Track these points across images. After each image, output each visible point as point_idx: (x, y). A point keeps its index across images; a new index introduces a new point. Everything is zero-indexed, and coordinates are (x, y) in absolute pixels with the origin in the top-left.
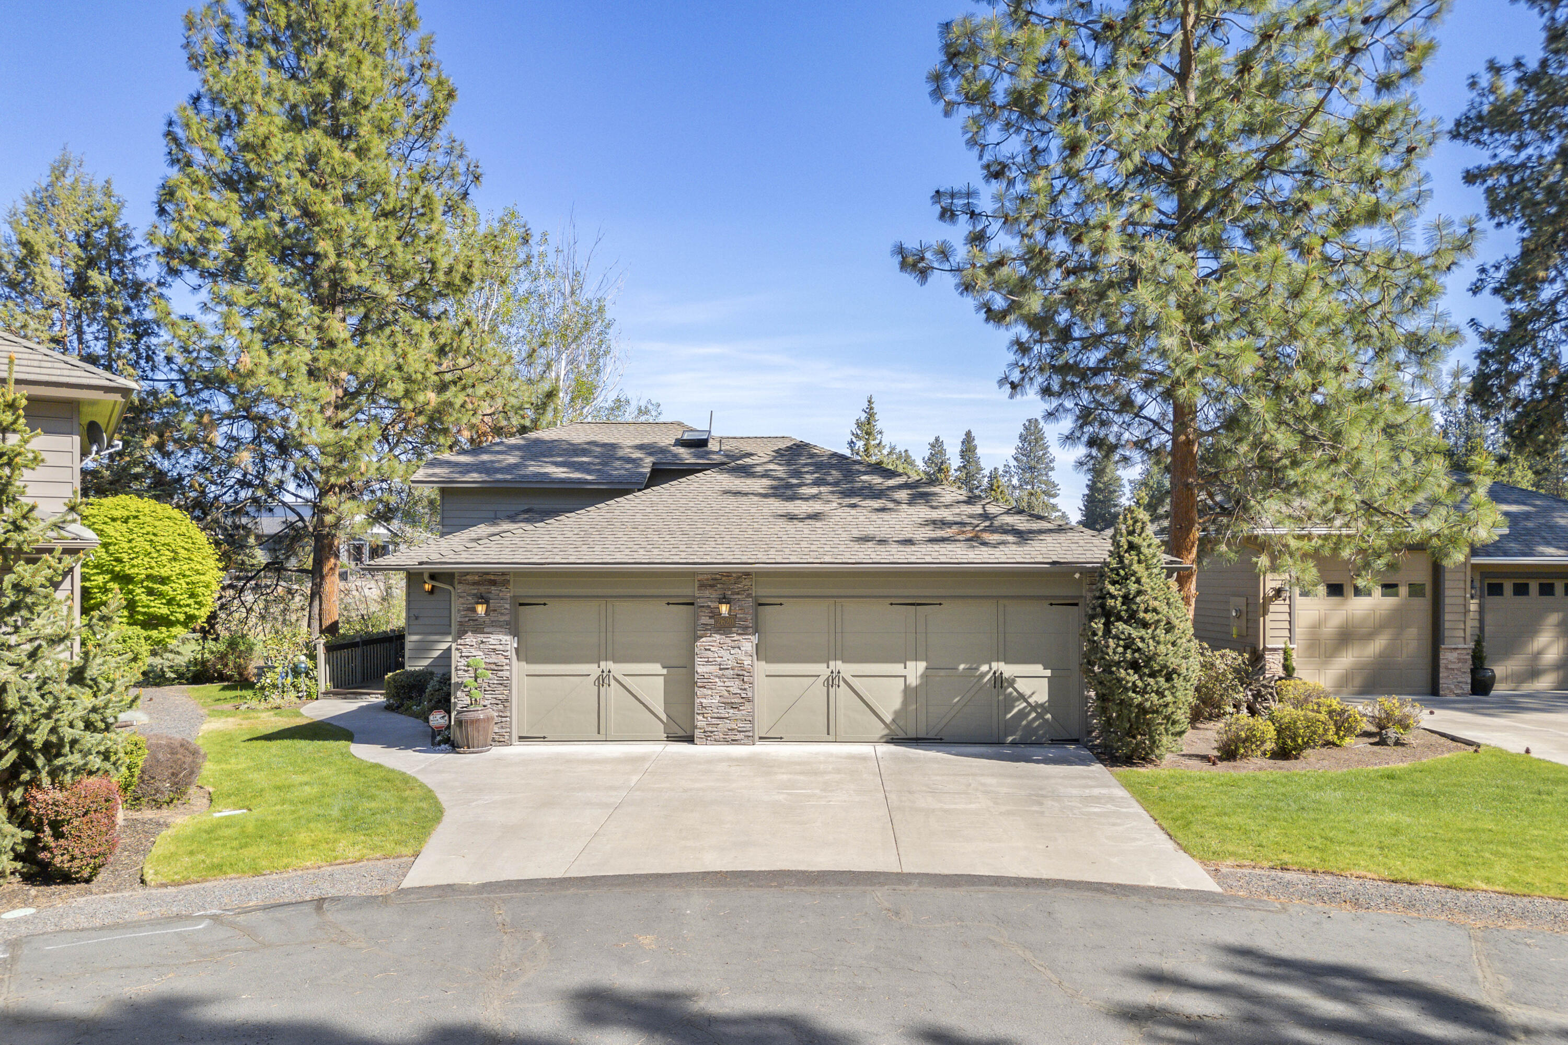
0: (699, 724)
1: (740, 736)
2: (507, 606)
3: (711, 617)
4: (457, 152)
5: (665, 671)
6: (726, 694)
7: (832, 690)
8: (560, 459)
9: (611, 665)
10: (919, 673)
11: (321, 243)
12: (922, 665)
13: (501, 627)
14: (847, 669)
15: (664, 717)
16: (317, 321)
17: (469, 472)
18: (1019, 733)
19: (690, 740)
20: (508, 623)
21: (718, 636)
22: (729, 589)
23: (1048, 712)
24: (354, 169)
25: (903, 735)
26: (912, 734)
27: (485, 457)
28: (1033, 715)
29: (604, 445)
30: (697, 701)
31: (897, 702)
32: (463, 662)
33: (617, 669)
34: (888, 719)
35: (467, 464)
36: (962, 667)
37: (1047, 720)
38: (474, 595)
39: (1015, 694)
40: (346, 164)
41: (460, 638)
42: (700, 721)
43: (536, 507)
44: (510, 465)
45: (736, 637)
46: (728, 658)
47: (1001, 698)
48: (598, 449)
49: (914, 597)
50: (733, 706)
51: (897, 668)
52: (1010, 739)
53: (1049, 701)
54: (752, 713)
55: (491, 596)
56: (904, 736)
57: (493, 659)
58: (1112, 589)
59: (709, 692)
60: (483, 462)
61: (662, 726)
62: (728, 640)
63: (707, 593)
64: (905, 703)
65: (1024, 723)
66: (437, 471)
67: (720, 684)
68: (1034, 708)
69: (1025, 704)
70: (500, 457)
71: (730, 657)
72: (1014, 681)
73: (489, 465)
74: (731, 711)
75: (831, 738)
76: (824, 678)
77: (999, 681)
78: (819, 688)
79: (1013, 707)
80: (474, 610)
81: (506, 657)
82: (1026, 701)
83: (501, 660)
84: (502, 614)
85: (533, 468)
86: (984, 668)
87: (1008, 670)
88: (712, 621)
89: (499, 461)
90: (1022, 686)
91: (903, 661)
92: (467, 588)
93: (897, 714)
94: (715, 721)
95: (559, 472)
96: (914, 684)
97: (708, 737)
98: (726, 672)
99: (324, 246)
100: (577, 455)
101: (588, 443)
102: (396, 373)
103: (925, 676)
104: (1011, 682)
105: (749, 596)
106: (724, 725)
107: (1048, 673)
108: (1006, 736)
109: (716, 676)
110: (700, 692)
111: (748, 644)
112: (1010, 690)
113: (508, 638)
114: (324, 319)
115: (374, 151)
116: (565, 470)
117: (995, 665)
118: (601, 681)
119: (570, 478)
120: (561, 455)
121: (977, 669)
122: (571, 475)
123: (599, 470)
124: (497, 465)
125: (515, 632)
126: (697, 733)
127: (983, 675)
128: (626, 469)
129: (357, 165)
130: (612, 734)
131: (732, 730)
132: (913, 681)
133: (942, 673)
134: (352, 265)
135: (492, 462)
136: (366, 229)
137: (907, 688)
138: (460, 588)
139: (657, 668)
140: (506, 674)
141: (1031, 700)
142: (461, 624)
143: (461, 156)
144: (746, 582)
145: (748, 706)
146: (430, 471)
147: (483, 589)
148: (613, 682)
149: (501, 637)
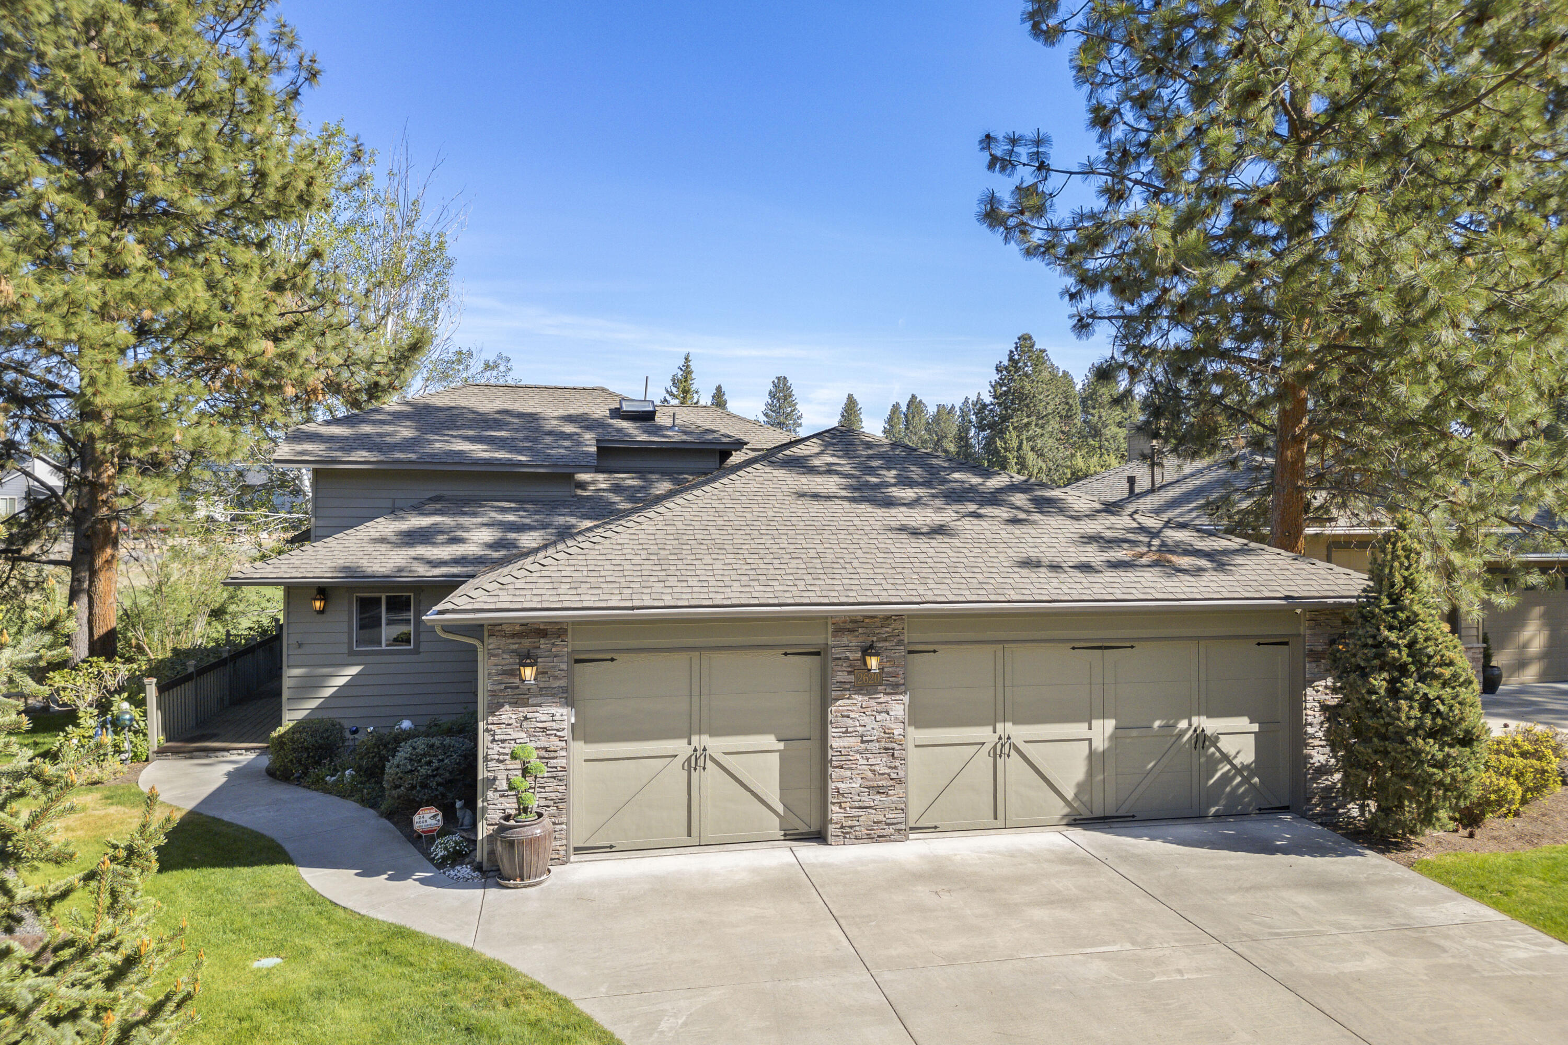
0: (834, 817)
1: (890, 830)
2: (564, 666)
3: (849, 673)
4: (286, 40)
5: (781, 746)
6: (870, 774)
7: (1000, 762)
8: (471, 433)
9: (706, 740)
10: (1108, 734)
11: (116, 139)
12: (1110, 724)
13: (553, 695)
14: (1018, 733)
15: (780, 809)
16: (105, 240)
17: (352, 449)
18: (1223, 802)
19: (819, 837)
20: (565, 690)
21: (859, 698)
22: (874, 635)
23: (1255, 775)
24: (158, 46)
25: (1087, 814)
26: (1098, 813)
27: (367, 429)
28: (1239, 779)
29: (520, 415)
30: (832, 786)
31: (1079, 773)
32: (496, 748)
33: (715, 745)
34: (1070, 795)
35: (347, 438)
36: (1157, 724)
37: (1254, 785)
38: (513, 651)
39: (1218, 754)
40: (147, 39)
41: (492, 714)
42: (835, 813)
43: (446, 493)
44: (406, 440)
45: (883, 698)
46: (872, 726)
47: (1202, 760)
48: (516, 421)
49: (1101, 640)
50: (879, 790)
51: (1078, 729)
52: (1213, 810)
53: (1256, 761)
54: (905, 800)
55: (538, 652)
56: (1089, 815)
57: (543, 742)
58: (1393, 637)
59: (848, 773)
60: (368, 436)
61: (777, 820)
62: (873, 703)
63: (845, 640)
64: (1090, 773)
65: (1228, 789)
66: (308, 447)
67: (862, 761)
68: (1239, 771)
69: (1228, 767)
70: (389, 429)
71: (876, 725)
72: (1217, 739)
73: (378, 440)
74: (878, 797)
75: (1000, 823)
76: (988, 747)
77: (1202, 740)
78: (984, 760)
79: (1216, 771)
80: (515, 673)
81: (561, 739)
82: (1230, 763)
83: (554, 743)
84: (556, 678)
85: (439, 445)
86: (1183, 724)
87: (1210, 725)
88: (851, 678)
89: (389, 434)
90: (1227, 745)
91: (1088, 718)
92: (503, 641)
93: (1080, 787)
94: (855, 812)
95: (479, 451)
96: (1101, 749)
97: (848, 835)
98: (871, 746)
99: (121, 143)
100: (491, 429)
101: (499, 412)
102: (223, 314)
103: (1114, 737)
104: (1214, 740)
105: (900, 642)
106: (867, 818)
107: (1255, 727)
108: (1209, 807)
109: (857, 752)
110: (835, 773)
111: (899, 707)
112: (1212, 749)
113: (564, 711)
114: (118, 239)
115: (183, 25)
116: (485, 447)
117: (1195, 720)
118: (693, 764)
119: (497, 459)
120: (470, 428)
121: (1174, 726)
122: (497, 455)
123: (530, 449)
124: (388, 439)
125: (569, 702)
126: (832, 829)
127: (1183, 733)
128: (566, 448)
129: (162, 39)
130: (708, 836)
131: (879, 822)
132: (1100, 744)
133: (1134, 733)
134: (157, 170)
135: (380, 435)
136: (179, 124)
137: (1091, 753)
138: (492, 643)
139: (769, 741)
140: (561, 762)
141: (1237, 762)
142: (493, 693)
143: (291, 46)
144: (897, 625)
145: (899, 790)
146: (299, 448)
147: (526, 643)
148: (709, 764)
149: (553, 710)
